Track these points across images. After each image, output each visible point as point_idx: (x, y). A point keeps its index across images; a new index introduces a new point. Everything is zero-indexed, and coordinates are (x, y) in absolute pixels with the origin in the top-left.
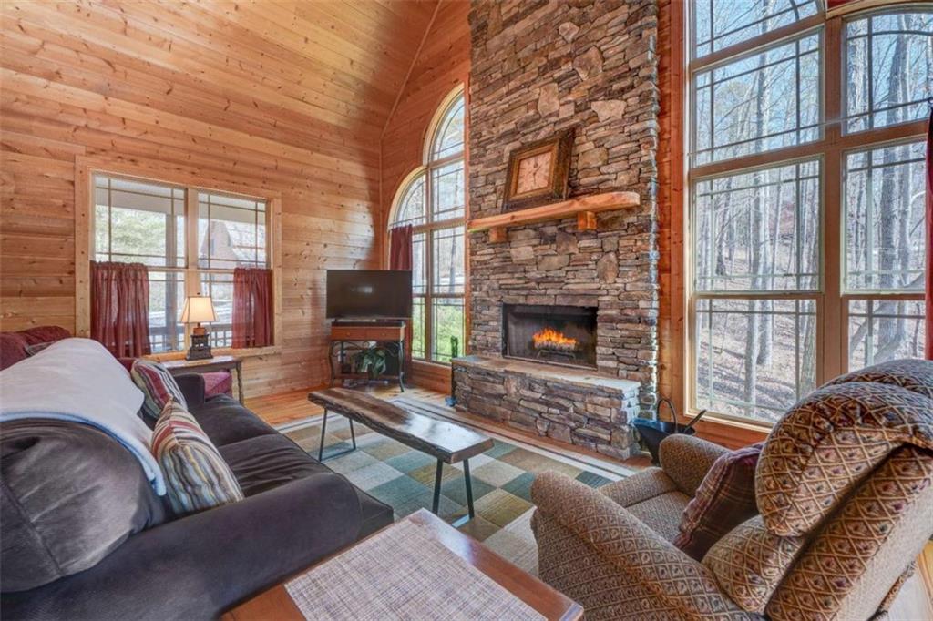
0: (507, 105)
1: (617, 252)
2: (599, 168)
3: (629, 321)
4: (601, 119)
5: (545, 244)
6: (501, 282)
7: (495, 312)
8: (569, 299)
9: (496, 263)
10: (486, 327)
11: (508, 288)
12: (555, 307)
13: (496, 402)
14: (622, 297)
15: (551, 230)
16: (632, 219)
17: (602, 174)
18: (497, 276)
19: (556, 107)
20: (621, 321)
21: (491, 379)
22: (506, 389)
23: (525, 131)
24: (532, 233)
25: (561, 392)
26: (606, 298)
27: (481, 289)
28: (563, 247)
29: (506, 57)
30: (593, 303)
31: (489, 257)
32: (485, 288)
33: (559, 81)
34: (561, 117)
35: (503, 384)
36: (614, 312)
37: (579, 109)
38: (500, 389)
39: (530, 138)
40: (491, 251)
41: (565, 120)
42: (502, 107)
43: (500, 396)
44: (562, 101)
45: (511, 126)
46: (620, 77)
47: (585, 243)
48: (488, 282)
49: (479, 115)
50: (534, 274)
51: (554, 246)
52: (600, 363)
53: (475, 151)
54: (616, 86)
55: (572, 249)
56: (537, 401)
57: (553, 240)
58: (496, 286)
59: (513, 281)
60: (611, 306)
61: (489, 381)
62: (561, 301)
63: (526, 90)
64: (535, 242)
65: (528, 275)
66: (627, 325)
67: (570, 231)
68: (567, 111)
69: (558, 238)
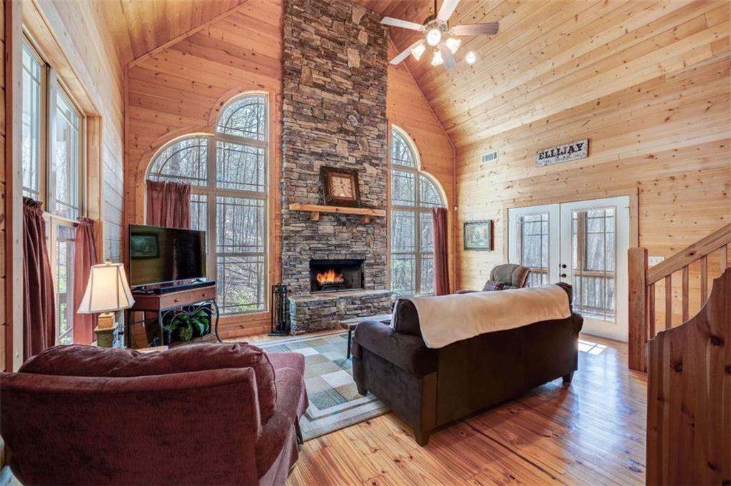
0: (316, 136)
1: (373, 234)
2: (366, 194)
3: (378, 265)
4: (368, 172)
5: (340, 225)
6: (311, 246)
7: (307, 265)
8: (353, 256)
9: (307, 233)
10: (298, 276)
11: (315, 250)
12: (345, 260)
13: (331, 318)
14: (376, 254)
15: (344, 219)
16: (379, 221)
17: (367, 197)
18: (308, 242)
19: (347, 155)
20: (375, 265)
21: (328, 305)
22: (338, 308)
23: (328, 158)
24: (333, 219)
25: (369, 301)
26: (369, 255)
27: (295, 250)
28: (350, 229)
29: (315, 105)
30: (363, 258)
31: (301, 229)
32: (298, 250)
33: (349, 142)
34: (350, 162)
35: (335, 306)
36: (372, 261)
37: (357, 162)
38: (334, 309)
39: (332, 164)
40: (303, 225)
41: (351, 164)
42: (313, 135)
43: (335, 314)
44: (351, 154)
45: (319, 151)
46: (376, 159)
47: (360, 228)
48: (301, 246)
49: (293, 129)
50: (334, 242)
51: (345, 228)
52: (367, 285)
53: (291, 153)
54: (373, 161)
55: (355, 231)
56: (356, 309)
57: (344, 224)
58: (308, 248)
59: (320, 246)
60: (371, 258)
61: (326, 307)
62: (349, 257)
63: (329, 135)
64: (335, 224)
65: (329, 242)
66: (377, 267)
67: (353, 221)
68: (352, 160)
69: (347, 224)
